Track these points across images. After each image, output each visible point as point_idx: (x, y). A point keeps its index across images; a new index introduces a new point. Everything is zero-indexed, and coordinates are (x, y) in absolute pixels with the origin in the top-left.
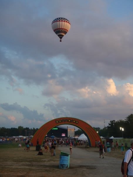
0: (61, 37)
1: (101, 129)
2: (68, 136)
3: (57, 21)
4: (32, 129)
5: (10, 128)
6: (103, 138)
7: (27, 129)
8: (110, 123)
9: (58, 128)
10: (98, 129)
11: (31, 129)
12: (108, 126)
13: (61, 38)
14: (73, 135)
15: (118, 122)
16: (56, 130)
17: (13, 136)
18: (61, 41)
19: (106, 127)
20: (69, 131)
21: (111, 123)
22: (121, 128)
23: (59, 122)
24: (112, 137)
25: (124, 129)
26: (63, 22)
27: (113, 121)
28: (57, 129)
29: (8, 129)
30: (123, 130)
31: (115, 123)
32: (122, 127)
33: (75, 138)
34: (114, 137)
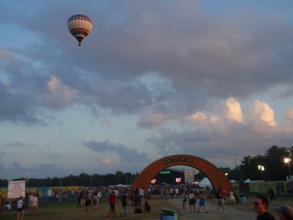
0: (80, 39)
1: (231, 169)
2: (186, 182)
3: (73, 19)
4: (136, 174)
5: (105, 174)
6: (234, 183)
7: (129, 174)
8: (243, 160)
9: (171, 171)
10: (227, 170)
11: (134, 174)
12: (241, 165)
13: (80, 41)
14: (193, 180)
15: (255, 158)
16: (169, 174)
17: (109, 186)
18: (80, 45)
19: (238, 167)
20: (185, 174)
21: (245, 159)
22: (259, 167)
23: (168, 162)
24: (248, 181)
25: (264, 167)
26: (81, 21)
27: (247, 157)
28: (169, 172)
29: (102, 176)
30: (263, 169)
31: (250, 160)
32: (262, 165)
33: (194, 184)
34: (251, 180)
